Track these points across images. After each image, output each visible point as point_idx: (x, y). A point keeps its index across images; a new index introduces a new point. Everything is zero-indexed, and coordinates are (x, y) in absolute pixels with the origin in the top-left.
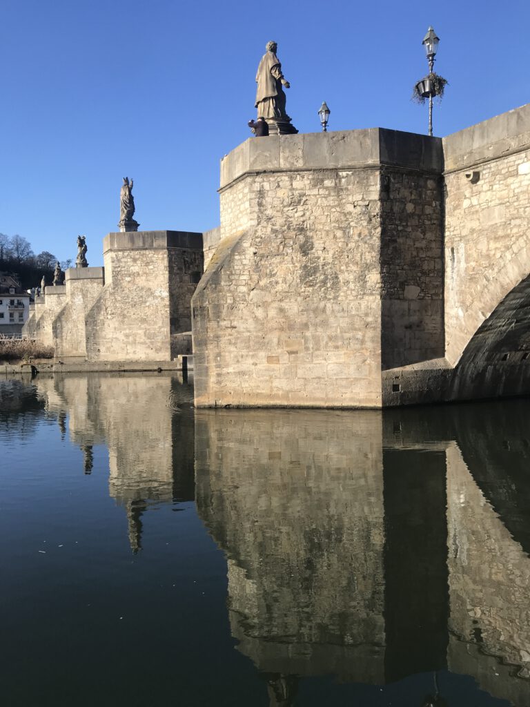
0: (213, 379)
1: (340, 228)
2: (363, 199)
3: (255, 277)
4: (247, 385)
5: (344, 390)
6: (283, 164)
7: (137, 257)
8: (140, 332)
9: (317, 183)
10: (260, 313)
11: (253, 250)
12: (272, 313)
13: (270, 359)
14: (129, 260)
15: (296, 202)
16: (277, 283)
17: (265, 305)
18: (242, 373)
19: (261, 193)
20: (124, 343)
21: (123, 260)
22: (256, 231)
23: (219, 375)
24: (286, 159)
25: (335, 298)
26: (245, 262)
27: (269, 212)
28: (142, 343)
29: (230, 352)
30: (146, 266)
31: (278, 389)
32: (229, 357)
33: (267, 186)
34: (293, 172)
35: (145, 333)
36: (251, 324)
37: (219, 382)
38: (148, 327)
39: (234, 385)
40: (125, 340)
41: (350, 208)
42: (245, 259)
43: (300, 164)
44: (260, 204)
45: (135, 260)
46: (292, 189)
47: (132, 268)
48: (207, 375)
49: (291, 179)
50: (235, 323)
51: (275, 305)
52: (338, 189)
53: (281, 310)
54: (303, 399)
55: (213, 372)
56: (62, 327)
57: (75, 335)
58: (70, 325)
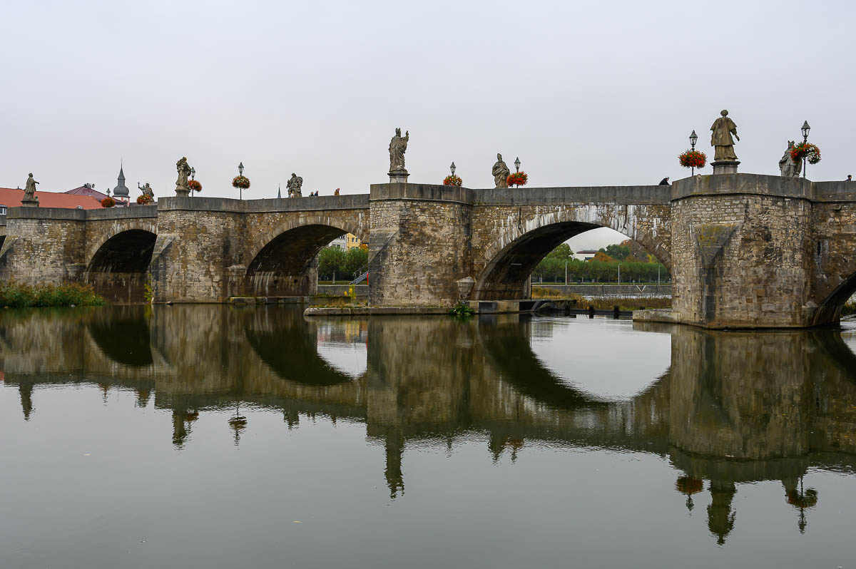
0: (718, 312)
1: (784, 229)
2: (795, 215)
3: (742, 252)
4: (736, 316)
5: (783, 318)
6: (758, 191)
7: (425, 207)
8: (423, 278)
9: (774, 203)
10: (743, 273)
11: (741, 237)
12: (750, 273)
13: (748, 301)
14: (417, 210)
15: (765, 211)
16: (753, 256)
17: (746, 268)
18: (733, 308)
19: (747, 205)
20: (408, 289)
21: (411, 209)
22: (743, 226)
23: (721, 309)
24: (759, 188)
25: (781, 266)
26: (737, 243)
27: (750, 216)
28: (425, 289)
29: (728, 296)
30: (433, 216)
31: (752, 318)
32: (727, 299)
33: (750, 202)
34: (763, 196)
35: (429, 280)
36: (738, 279)
37: (721, 314)
38: (432, 274)
39: (729, 315)
40: (410, 286)
41: (789, 218)
42: (737, 241)
43: (766, 192)
44: (746, 211)
45: (423, 211)
46: (762, 205)
47: (420, 217)
48: (715, 309)
49: (762, 200)
50: (730, 279)
51: (752, 269)
52: (784, 207)
53: (755, 272)
54: (764, 323)
55: (718, 308)
56: (166, 267)
57: (183, 277)
58: (177, 265)
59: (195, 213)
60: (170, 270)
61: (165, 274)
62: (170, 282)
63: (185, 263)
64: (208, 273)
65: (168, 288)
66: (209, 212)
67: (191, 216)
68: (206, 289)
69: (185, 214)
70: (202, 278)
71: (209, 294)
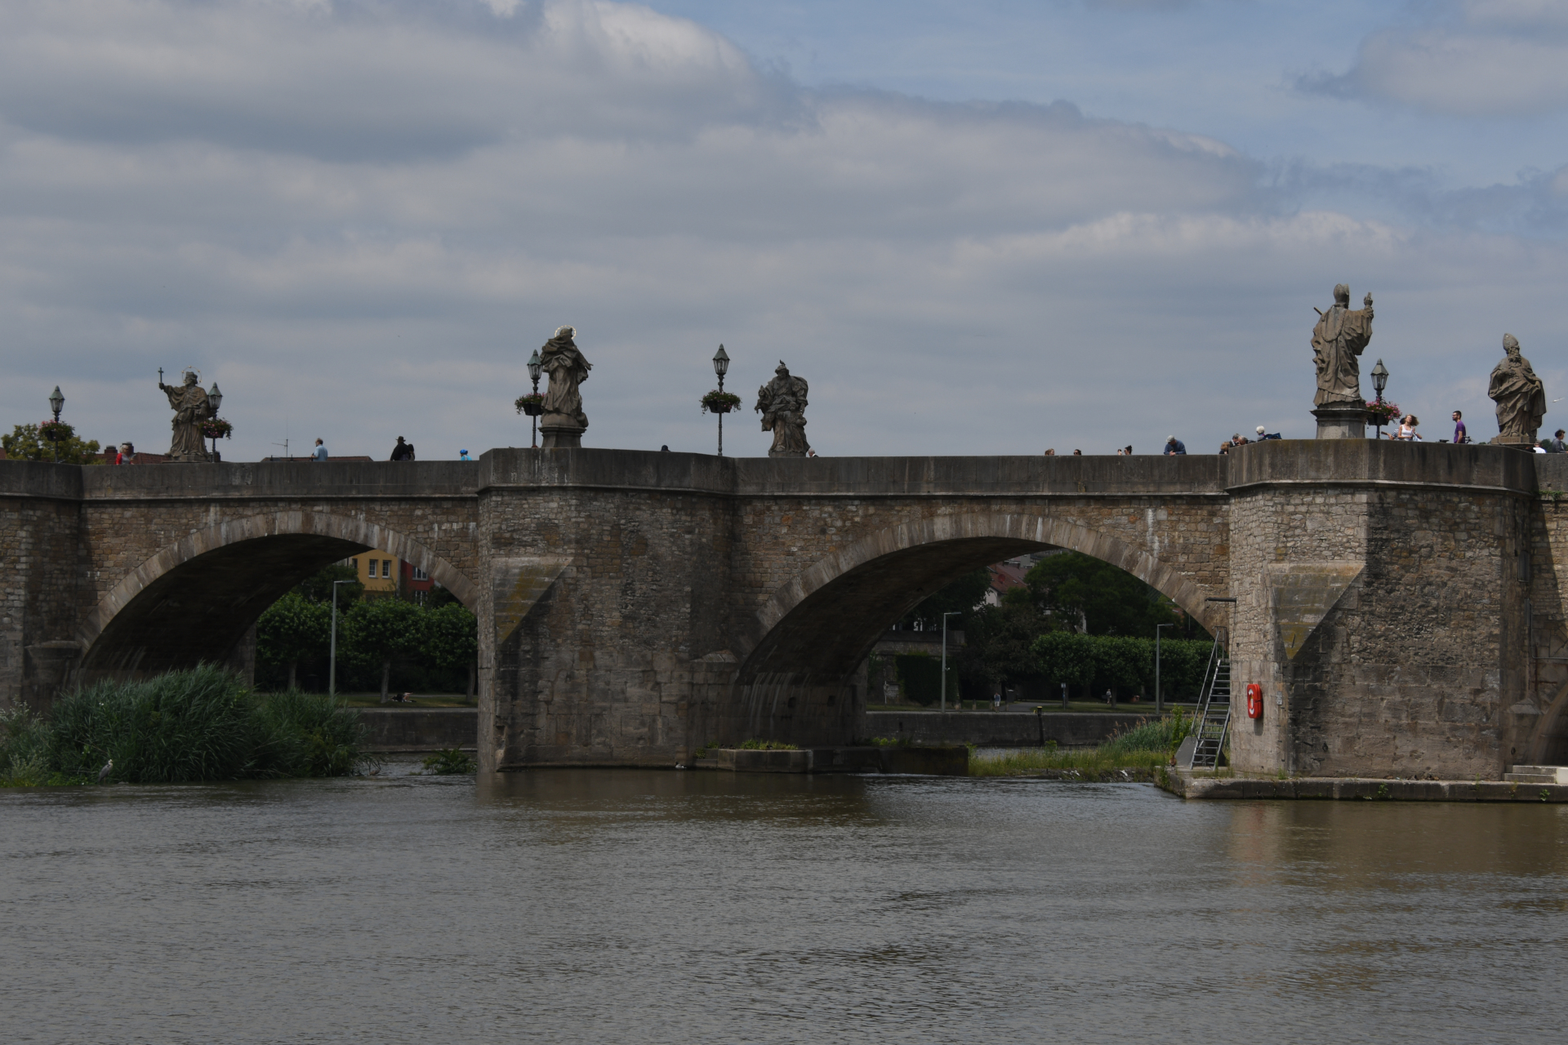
7: (1431, 506)
8: (1426, 700)
14: (1411, 513)
20: (1389, 730)
21: (1396, 512)
28: (1432, 732)
30: (1451, 531)
35: (1441, 703)
38: (1448, 691)
40: (1393, 721)
45: (1425, 515)
47: (1419, 534)
56: (538, 659)
57: (584, 690)
58: (568, 653)
59: (617, 499)
60: (548, 666)
61: (535, 677)
62: (548, 703)
63: (588, 643)
64: (648, 674)
65: (542, 721)
66: (658, 496)
67: (606, 508)
68: (643, 724)
69: (591, 499)
70: (633, 691)
71: (652, 739)
